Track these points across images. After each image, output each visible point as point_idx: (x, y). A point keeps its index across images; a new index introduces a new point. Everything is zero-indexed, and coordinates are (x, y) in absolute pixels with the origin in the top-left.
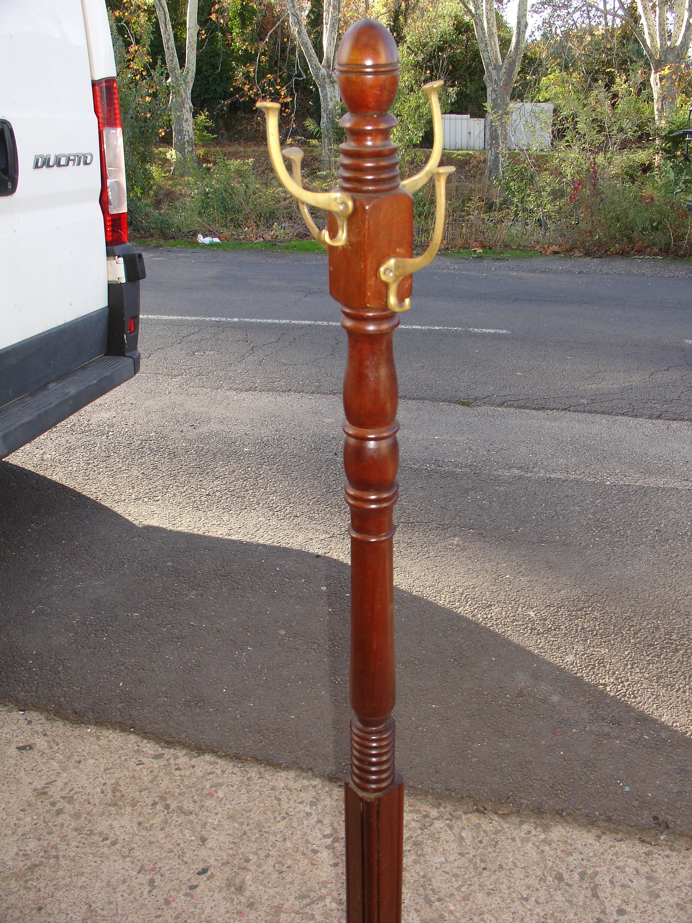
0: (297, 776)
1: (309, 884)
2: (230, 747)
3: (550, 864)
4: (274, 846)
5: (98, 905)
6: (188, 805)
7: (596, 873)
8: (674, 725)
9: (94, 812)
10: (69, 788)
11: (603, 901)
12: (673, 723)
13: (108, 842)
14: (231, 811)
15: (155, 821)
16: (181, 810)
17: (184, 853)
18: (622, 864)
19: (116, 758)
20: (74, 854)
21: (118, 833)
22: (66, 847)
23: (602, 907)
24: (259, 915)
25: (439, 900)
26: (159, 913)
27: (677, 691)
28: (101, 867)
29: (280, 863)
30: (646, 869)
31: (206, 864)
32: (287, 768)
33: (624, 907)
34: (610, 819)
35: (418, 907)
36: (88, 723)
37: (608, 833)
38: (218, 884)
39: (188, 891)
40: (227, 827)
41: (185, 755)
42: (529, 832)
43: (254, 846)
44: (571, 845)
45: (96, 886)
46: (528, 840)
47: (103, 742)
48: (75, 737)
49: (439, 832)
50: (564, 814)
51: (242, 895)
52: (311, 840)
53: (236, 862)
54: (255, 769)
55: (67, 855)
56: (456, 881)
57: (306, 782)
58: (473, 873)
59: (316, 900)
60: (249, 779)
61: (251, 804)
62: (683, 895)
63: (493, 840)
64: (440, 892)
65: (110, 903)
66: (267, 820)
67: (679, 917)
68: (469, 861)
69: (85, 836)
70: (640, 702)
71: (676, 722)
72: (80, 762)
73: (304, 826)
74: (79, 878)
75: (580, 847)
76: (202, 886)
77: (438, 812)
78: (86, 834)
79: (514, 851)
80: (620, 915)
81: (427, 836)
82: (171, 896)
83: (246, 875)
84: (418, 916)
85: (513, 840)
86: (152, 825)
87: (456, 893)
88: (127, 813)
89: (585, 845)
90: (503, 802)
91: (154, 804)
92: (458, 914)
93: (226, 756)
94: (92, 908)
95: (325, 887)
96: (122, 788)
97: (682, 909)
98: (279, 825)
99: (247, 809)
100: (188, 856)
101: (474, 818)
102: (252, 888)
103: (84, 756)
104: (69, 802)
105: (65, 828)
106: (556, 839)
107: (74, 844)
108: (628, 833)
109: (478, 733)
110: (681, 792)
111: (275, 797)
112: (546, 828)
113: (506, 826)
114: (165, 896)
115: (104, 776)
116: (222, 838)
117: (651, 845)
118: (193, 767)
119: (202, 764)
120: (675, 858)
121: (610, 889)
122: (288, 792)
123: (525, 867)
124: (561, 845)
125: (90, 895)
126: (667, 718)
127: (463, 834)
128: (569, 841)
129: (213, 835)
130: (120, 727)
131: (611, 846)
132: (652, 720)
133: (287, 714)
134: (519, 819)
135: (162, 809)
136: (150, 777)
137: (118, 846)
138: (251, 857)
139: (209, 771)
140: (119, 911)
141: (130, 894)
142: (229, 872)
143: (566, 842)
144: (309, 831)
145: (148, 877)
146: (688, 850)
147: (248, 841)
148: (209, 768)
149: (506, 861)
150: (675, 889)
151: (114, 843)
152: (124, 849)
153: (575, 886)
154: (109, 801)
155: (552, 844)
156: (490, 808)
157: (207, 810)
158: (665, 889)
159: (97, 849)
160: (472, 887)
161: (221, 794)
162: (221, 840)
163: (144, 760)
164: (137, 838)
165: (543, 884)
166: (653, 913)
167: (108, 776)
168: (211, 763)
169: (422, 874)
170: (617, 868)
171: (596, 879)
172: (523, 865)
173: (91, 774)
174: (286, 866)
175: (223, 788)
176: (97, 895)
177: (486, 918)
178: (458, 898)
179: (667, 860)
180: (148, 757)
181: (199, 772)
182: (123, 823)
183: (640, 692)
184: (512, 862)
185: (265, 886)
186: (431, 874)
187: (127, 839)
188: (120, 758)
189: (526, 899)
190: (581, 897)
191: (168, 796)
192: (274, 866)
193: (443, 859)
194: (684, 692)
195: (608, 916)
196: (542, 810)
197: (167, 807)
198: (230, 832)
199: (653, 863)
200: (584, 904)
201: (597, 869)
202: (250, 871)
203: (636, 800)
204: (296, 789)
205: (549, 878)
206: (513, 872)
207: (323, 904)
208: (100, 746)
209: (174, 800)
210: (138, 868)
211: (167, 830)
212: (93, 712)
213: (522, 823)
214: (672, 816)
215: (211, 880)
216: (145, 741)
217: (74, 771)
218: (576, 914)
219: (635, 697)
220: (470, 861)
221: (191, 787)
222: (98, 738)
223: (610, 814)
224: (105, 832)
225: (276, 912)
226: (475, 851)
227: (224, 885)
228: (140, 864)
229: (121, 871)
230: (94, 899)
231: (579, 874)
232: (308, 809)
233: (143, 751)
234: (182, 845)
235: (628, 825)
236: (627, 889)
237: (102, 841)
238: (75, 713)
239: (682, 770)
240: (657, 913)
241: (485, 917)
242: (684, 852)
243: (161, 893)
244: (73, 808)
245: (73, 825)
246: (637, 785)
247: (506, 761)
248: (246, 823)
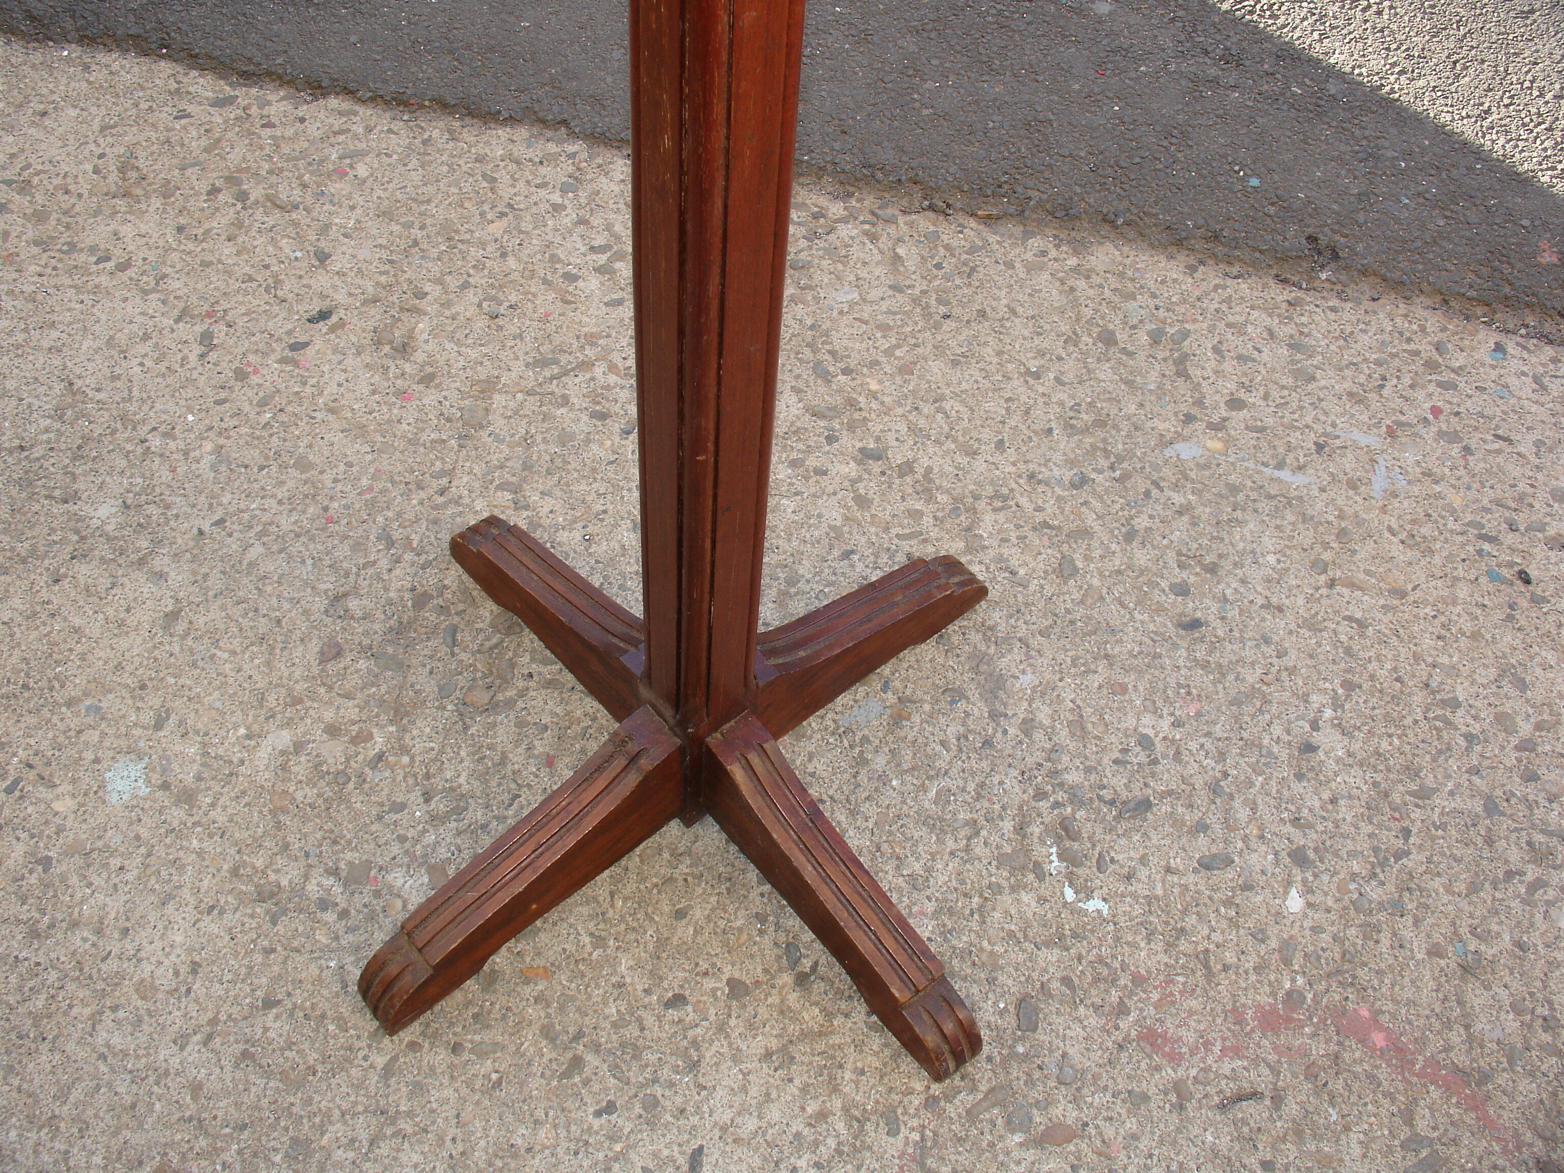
0: (532, 136)
1: (557, 339)
2: (385, 81)
3: (1088, 313)
4: (479, 266)
5: (87, 382)
6: (287, 192)
7: (1186, 334)
8: (1357, 71)
9: (77, 209)
10: (19, 164)
11: (1199, 384)
12: (1353, 68)
13: (110, 265)
14: (386, 203)
15: (215, 224)
16: (273, 203)
17: (278, 282)
18: (1241, 319)
19: (127, 105)
20: (33, 288)
21: (131, 248)
22: (15, 275)
23: (1197, 395)
24: (445, 398)
25: (846, 371)
26: (223, 395)
27: (1364, 10)
28: (95, 311)
29: (493, 299)
30: (1290, 329)
31: (328, 302)
32: (512, 120)
33: (1242, 395)
34: (1216, 237)
35: (801, 385)
36: (63, 39)
37: (1211, 262)
38: (354, 339)
39: (287, 352)
40: (375, 232)
41: (282, 99)
42: (1044, 253)
43: (436, 269)
44: (1133, 280)
45: (84, 348)
46: (1041, 268)
47: (98, 75)
48: (33, 67)
49: (846, 246)
50: (1120, 221)
51: (408, 360)
52: (562, 257)
53: (395, 298)
54: (441, 124)
55: (17, 290)
56: (884, 337)
57: (552, 147)
58: (920, 324)
59: (573, 370)
60: (425, 142)
61: (430, 189)
62: (1362, 379)
63: (965, 264)
64: (849, 356)
65: (115, 378)
66: (467, 219)
67: (1352, 416)
68: (913, 300)
69: (57, 255)
70: (1284, 26)
71: (1360, 67)
72: (44, 114)
73: (548, 230)
74: (46, 332)
75: (1151, 284)
76: (318, 344)
77: (845, 208)
78: (60, 250)
79: (1010, 286)
80: (1232, 409)
81: (821, 253)
82: (249, 364)
83: (418, 322)
84: (800, 401)
85: (1010, 265)
86: (209, 231)
87: (883, 359)
88: (151, 209)
89: (1163, 282)
90: (989, 192)
91: (214, 191)
92: (887, 400)
93: (376, 99)
94: (75, 388)
95: (592, 344)
96: (141, 163)
97: (1359, 402)
98: (492, 228)
99: (421, 198)
100: (287, 286)
101: (925, 223)
102: (430, 347)
103: (53, 102)
104: (21, 191)
105: (12, 239)
106: (1101, 268)
107: (33, 269)
108: (1254, 264)
109: (935, 62)
110: (1367, 195)
111: (484, 176)
112: (1079, 247)
113: (993, 239)
114: (237, 364)
115: (101, 141)
116: (363, 254)
117: (1301, 288)
118: (302, 120)
119: (322, 115)
120: (1348, 313)
121: (1213, 363)
122: (513, 167)
123: (1033, 317)
124: (1112, 279)
125: (69, 364)
126: (1342, 57)
127: (901, 251)
128: (1130, 273)
129: (344, 248)
130: (136, 46)
131: (1216, 287)
132: (1310, 60)
133: (512, 19)
134: (1021, 228)
135: (230, 201)
136: (204, 142)
137: (132, 272)
138: (428, 288)
139: (336, 128)
140: (135, 393)
141: (158, 361)
142: (378, 317)
143: (1122, 275)
144: (558, 240)
145: (199, 329)
146: (1374, 300)
147: (423, 258)
148: (337, 123)
149: (994, 304)
150: (1347, 366)
151: (123, 267)
152: (145, 278)
153: (1141, 356)
154: (113, 188)
155: (1094, 276)
156: (959, 205)
157: (331, 201)
158: (1326, 367)
159: (85, 279)
160: (920, 350)
161: (362, 171)
162: (361, 257)
163: (191, 109)
164: (174, 256)
165: (1072, 348)
166: (1302, 408)
167: (110, 140)
168: (341, 114)
169: (809, 322)
170: (1229, 325)
171: (1186, 343)
172: (1030, 313)
173: (71, 137)
174: (507, 304)
175: (368, 159)
176: (86, 363)
177: (948, 408)
178: (888, 369)
179: (1332, 316)
180: (200, 104)
181: (314, 130)
182: (144, 228)
183: (1284, 8)
184: (1008, 306)
185: (458, 343)
186: (829, 323)
187: (151, 258)
188: (136, 105)
189: (1037, 376)
190: (1154, 375)
191: (243, 176)
192: (480, 305)
193: (855, 296)
194: (1379, 13)
195: (1208, 411)
196: (1071, 212)
197: (242, 197)
198: (384, 242)
199: (1304, 319)
200: (1159, 388)
201: (1186, 326)
202: (425, 314)
203: (1272, 204)
204: (531, 160)
205: (1085, 338)
206: (1008, 325)
207: (588, 376)
208: (90, 83)
209: (257, 184)
210: (176, 312)
211: (240, 240)
212: (73, 17)
213: (1027, 235)
214: (1346, 236)
215: (339, 332)
216: (195, 73)
217: (32, 131)
218: (1141, 405)
219: (1274, 16)
220: (916, 301)
221: (297, 159)
222: (86, 68)
223: (1218, 227)
224: (102, 247)
225: (482, 392)
226: (925, 282)
227: (368, 341)
228: (181, 305)
229: (139, 319)
230: (78, 371)
231: (1149, 333)
232: (556, 198)
233: (188, 93)
234: (275, 269)
235: (1255, 249)
236: (1250, 364)
237: (96, 263)
238: (33, 18)
239: (1370, 155)
240: (1310, 408)
241: (947, 405)
242: (1367, 304)
243: (227, 358)
244: (30, 202)
245: (30, 234)
246: (1276, 178)
247: (995, 118)
248: (417, 225)
